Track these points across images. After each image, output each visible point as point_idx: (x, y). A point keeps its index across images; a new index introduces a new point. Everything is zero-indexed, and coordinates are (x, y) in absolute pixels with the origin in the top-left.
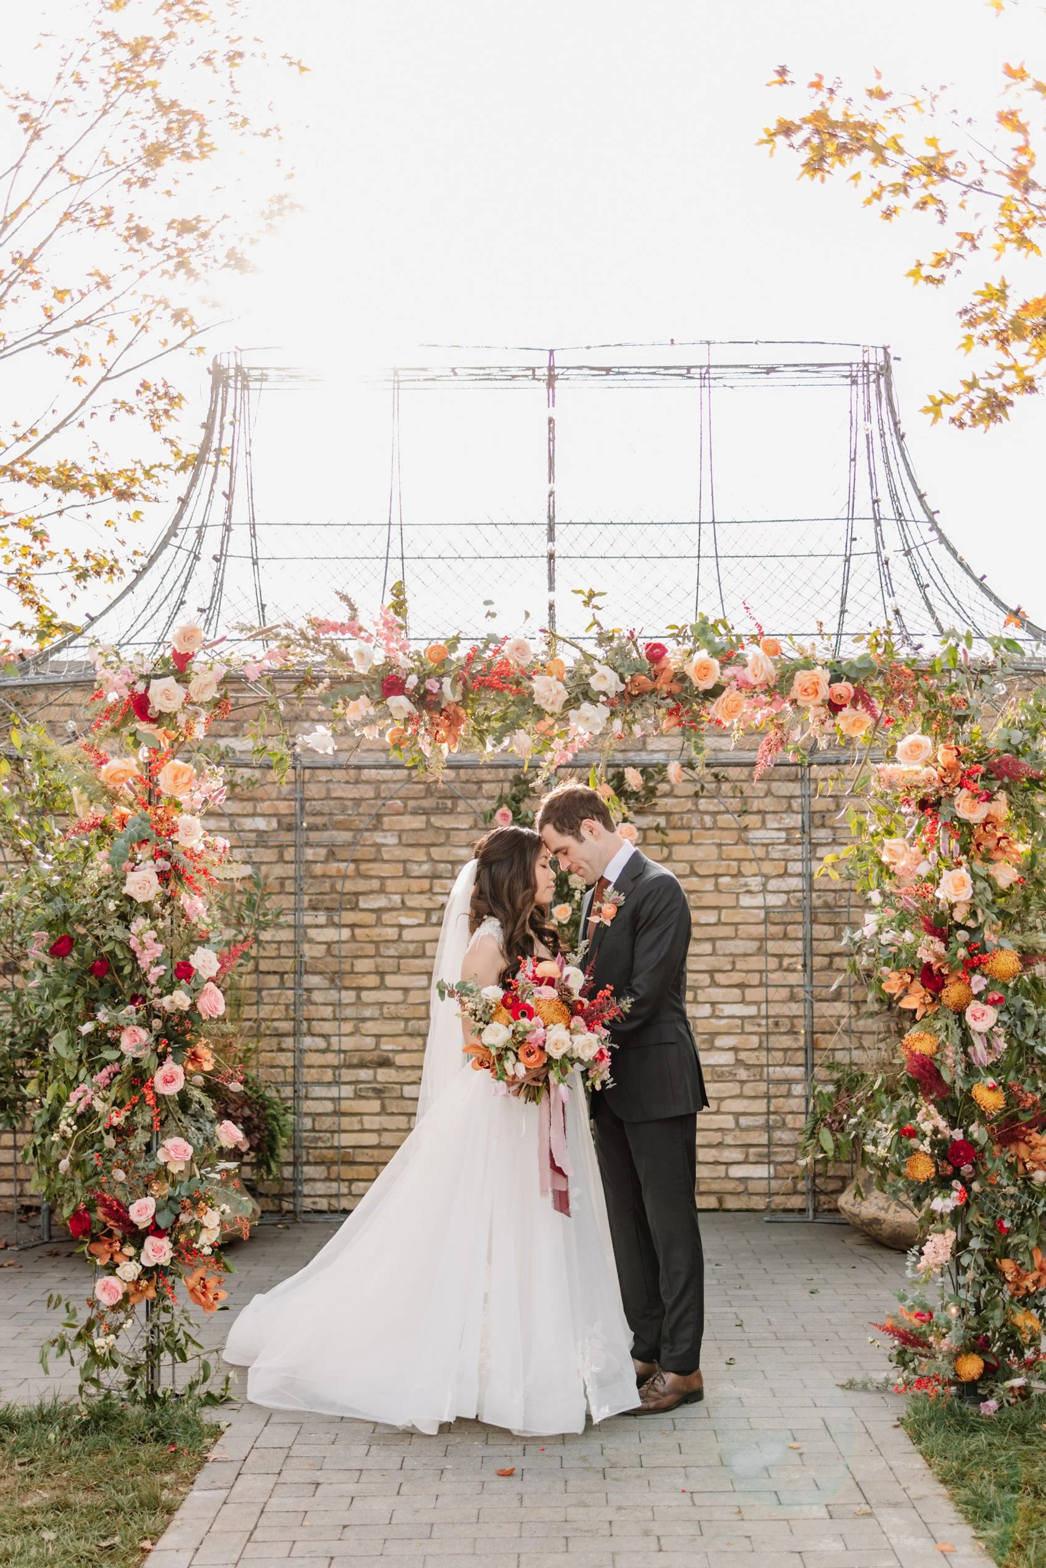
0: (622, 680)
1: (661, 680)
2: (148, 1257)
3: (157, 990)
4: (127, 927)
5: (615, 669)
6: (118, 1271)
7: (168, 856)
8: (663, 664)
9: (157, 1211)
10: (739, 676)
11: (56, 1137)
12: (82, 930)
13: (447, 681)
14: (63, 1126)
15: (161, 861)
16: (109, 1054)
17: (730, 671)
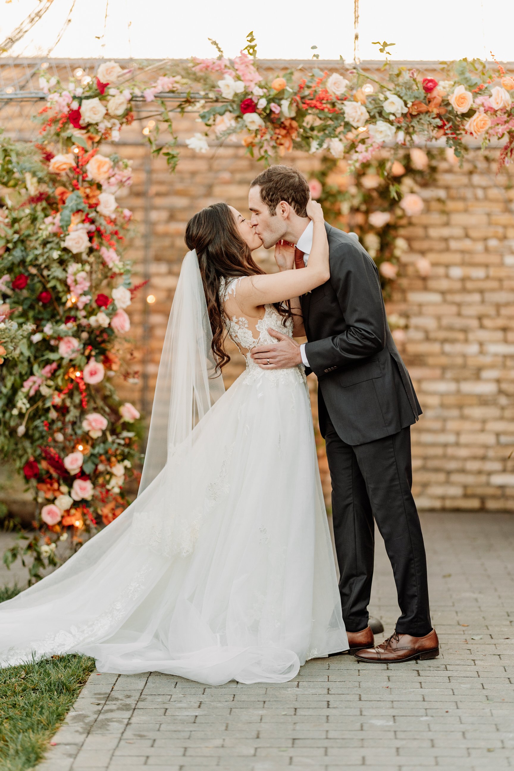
0: (406, 104)
1: (432, 104)
2: (77, 494)
3: (83, 313)
4: (64, 270)
5: (400, 97)
6: (57, 502)
7: (92, 222)
8: (435, 93)
9: (85, 462)
10: (487, 104)
11: (15, 412)
12: (34, 271)
13: (285, 103)
14: (19, 404)
15: (87, 225)
16: (52, 356)
17: (480, 100)
